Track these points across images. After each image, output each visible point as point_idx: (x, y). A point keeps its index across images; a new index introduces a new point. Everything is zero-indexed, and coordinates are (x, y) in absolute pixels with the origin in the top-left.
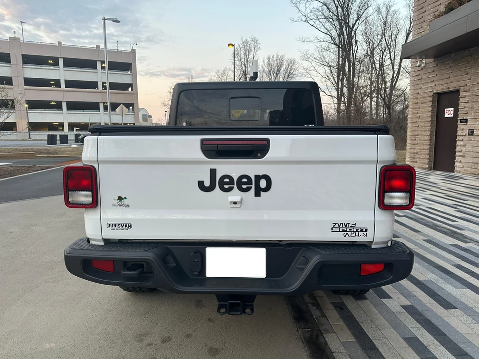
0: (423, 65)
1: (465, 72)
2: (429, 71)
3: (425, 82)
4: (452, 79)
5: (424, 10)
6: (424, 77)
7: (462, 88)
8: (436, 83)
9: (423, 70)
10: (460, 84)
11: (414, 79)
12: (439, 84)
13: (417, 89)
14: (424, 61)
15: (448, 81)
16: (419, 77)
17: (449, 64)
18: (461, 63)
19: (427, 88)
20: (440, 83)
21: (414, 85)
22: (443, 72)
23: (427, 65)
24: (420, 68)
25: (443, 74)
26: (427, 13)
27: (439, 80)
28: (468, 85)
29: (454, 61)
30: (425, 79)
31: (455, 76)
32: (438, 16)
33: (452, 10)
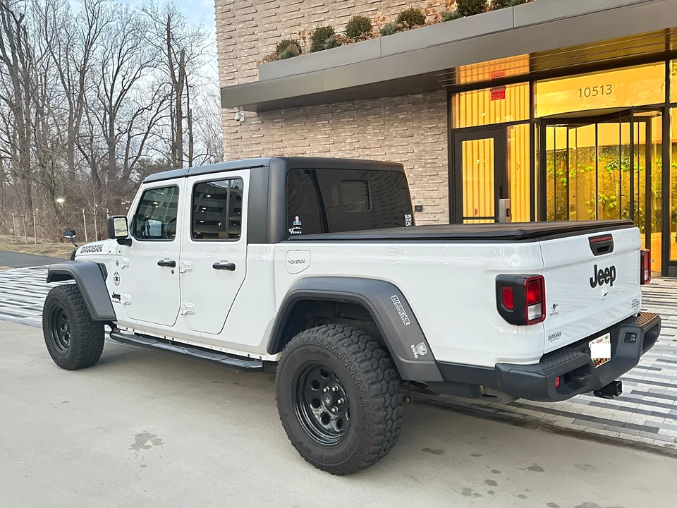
0: (242, 120)
1: (302, 136)
2: (251, 128)
3: (246, 143)
4: (285, 143)
5: (233, 41)
6: (245, 136)
8: (264, 146)
9: (243, 127)
11: (228, 136)
12: (268, 148)
13: (237, 152)
14: (243, 114)
15: (280, 145)
16: (238, 136)
17: (279, 122)
18: (296, 123)
19: (252, 151)
20: (270, 146)
21: (231, 146)
22: (273, 132)
23: (248, 120)
24: (238, 123)
25: (273, 135)
26: (239, 46)
27: (268, 143)
28: (308, 152)
29: (286, 120)
30: (247, 139)
31: (289, 140)
32: (270, 58)
33: (291, 55)
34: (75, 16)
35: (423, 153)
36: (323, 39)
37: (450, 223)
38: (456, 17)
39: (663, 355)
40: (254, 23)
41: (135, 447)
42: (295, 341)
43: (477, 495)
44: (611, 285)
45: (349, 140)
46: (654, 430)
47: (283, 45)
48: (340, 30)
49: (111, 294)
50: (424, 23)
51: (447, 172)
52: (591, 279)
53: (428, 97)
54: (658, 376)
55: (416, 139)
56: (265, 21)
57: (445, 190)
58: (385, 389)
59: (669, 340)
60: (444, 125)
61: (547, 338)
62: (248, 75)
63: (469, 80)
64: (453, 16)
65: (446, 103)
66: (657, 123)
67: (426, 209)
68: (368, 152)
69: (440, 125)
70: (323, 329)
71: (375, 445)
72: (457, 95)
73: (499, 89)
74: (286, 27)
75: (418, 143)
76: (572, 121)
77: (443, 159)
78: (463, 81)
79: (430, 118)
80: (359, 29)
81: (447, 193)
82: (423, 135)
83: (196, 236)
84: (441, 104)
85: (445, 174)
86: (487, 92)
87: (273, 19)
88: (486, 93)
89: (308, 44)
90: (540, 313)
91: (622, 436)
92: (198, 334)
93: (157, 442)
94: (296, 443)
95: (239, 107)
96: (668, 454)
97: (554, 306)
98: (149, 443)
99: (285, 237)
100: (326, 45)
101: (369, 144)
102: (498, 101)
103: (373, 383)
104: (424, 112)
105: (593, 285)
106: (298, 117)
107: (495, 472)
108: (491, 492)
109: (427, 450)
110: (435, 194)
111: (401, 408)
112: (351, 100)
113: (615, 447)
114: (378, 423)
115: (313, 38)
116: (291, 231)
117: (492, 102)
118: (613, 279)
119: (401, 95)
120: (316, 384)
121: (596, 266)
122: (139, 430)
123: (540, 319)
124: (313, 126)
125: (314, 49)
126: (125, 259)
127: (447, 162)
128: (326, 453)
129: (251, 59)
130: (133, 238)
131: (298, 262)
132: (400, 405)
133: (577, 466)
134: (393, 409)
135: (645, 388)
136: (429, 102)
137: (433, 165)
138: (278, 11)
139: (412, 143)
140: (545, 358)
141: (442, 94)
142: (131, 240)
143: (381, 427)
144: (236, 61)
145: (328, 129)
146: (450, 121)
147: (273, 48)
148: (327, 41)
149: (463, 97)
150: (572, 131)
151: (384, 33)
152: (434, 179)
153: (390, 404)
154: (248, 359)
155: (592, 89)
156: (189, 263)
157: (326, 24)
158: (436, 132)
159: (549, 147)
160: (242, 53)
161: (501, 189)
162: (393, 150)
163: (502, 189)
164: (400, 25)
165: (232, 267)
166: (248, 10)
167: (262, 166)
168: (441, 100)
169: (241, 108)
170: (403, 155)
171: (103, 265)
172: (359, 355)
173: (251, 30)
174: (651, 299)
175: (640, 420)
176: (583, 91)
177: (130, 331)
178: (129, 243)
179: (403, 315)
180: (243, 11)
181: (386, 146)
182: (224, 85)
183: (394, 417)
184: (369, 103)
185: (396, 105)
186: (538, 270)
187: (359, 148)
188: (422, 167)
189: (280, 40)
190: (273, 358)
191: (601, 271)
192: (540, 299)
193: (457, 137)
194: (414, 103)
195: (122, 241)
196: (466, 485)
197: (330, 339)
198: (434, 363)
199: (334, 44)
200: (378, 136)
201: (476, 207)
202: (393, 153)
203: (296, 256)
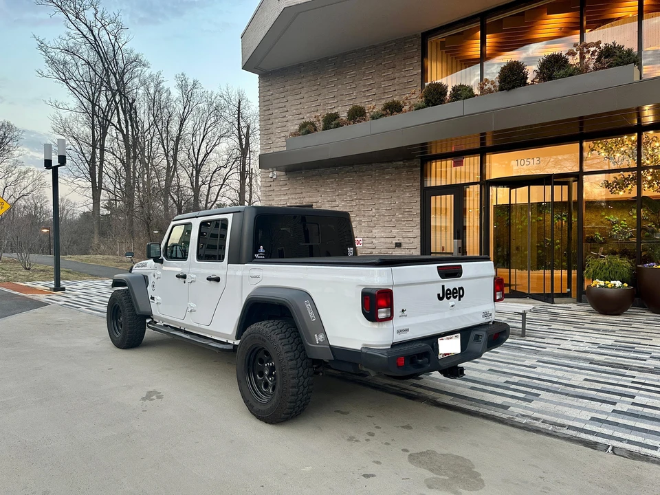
0: (274, 177)
1: (316, 189)
2: (281, 183)
3: (277, 194)
4: (304, 195)
5: (271, 122)
6: (276, 189)
7: (314, 204)
8: (289, 197)
9: (275, 182)
10: (313, 199)
11: (264, 189)
12: (292, 198)
13: (270, 200)
14: (276, 173)
15: (301, 196)
16: (271, 188)
17: (300, 179)
19: (281, 200)
20: (293, 196)
21: (266, 196)
22: (295, 186)
23: (278, 178)
24: (272, 180)
25: (296, 189)
26: (275, 125)
27: (292, 194)
28: (320, 201)
29: (306, 178)
30: (278, 191)
31: (307, 192)
32: (295, 134)
33: (309, 132)
34: (174, 100)
35: (402, 204)
36: (331, 121)
37: (422, 254)
38: (424, 107)
39: (545, 358)
40: (285, 109)
41: (144, 399)
42: (248, 330)
43: (357, 441)
44: (460, 300)
45: (349, 194)
46: (505, 407)
47: (303, 126)
48: (344, 116)
49: (150, 297)
50: (402, 110)
51: (419, 219)
52: (439, 295)
53: (407, 164)
54: (531, 372)
55: (398, 193)
56: (294, 108)
57: (417, 232)
58: (299, 365)
59: (554, 348)
60: (418, 184)
61: (395, 332)
62: (279, 145)
63: (439, 152)
64: (421, 106)
65: (419, 168)
66: (575, 185)
67: (404, 246)
68: (362, 203)
69: (414, 184)
70: (264, 323)
71: (290, 402)
72: (429, 163)
73: (458, 159)
74: (308, 113)
75: (399, 197)
76: (513, 183)
77: (417, 209)
78: (434, 152)
79: (408, 179)
80: (357, 114)
81: (419, 234)
82: (402, 191)
83: (200, 257)
84: (416, 169)
85: (418, 220)
86: (450, 162)
87: (299, 106)
88: (448, 161)
89: (320, 125)
90: (389, 315)
91: (482, 410)
92: (197, 325)
93: (160, 397)
94: (246, 402)
95: (273, 168)
96: (506, 424)
97: (403, 311)
98: (154, 397)
99: (252, 260)
100: (332, 126)
101: (364, 197)
102: (458, 168)
103: (291, 360)
104: (404, 174)
105: (441, 299)
106: (313, 176)
107: (377, 427)
108: (368, 440)
109: (338, 411)
110: (410, 235)
111: (311, 379)
112: (352, 165)
113: (470, 417)
114: (292, 387)
115: (324, 121)
116: (257, 256)
117: (454, 169)
118: (461, 297)
119: (388, 162)
120: (262, 362)
121: (443, 286)
122: (151, 389)
123: (389, 318)
124: (324, 182)
125: (325, 128)
126: (159, 273)
127: (419, 211)
128: (262, 408)
129: (282, 134)
130: (164, 258)
131: (256, 277)
132: (311, 376)
133: (437, 427)
134: (305, 379)
135: (516, 379)
136: (407, 167)
137: (410, 213)
138: (303, 101)
139: (394, 197)
140: (394, 345)
141: (417, 162)
142: (163, 259)
143: (295, 390)
144: (272, 136)
145: (334, 186)
146: (422, 182)
147: (297, 127)
148: (333, 123)
149: (434, 164)
150: (513, 191)
151: (373, 118)
152: (409, 223)
153: (302, 375)
154: (226, 343)
155: (525, 160)
156: (195, 276)
157: (335, 111)
158: (412, 189)
159: (493, 203)
160: (277, 130)
161: (458, 232)
162: (381, 202)
163: (460, 231)
164: (384, 113)
165: (217, 280)
166: (282, 100)
167: (239, 212)
168: (416, 166)
169: (274, 169)
170: (388, 205)
171: (147, 277)
172: (283, 340)
173: (283, 114)
174: (559, 319)
175: (499, 400)
176: (519, 161)
177: (161, 323)
178: (161, 262)
179: (311, 313)
180: (278, 101)
181: (376, 198)
182: (263, 152)
183: (305, 384)
184: (365, 167)
185: (384, 169)
186: (389, 286)
187: (356, 199)
188: (403, 214)
189: (302, 121)
190: (237, 343)
191: (448, 290)
192: (390, 305)
193: (427, 194)
194: (397, 168)
195: (157, 260)
196: (352, 433)
197: (267, 329)
198: (328, 347)
199: (338, 125)
200: (369, 191)
201: (444, 245)
202: (380, 203)
203: (255, 273)
